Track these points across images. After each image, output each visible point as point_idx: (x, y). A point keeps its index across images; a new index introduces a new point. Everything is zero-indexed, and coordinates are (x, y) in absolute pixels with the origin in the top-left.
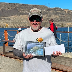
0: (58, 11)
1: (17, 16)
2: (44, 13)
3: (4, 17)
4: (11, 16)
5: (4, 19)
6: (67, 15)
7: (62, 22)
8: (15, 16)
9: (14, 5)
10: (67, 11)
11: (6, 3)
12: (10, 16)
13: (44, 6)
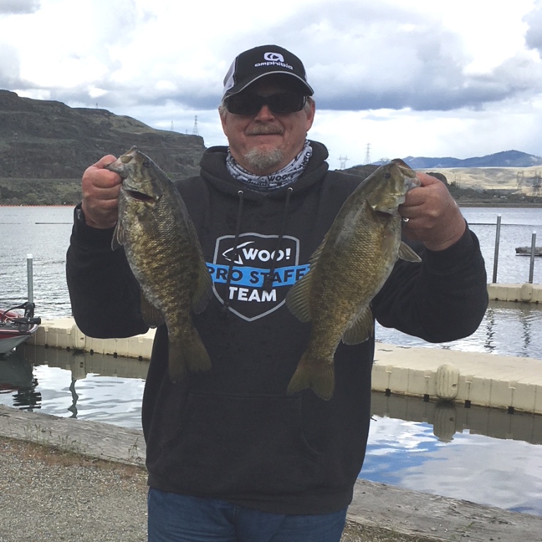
7: (30, 177)
10: (57, 113)
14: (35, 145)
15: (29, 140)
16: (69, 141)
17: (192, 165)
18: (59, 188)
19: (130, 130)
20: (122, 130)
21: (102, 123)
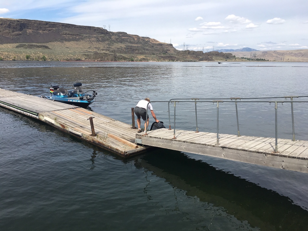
0: (123, 37)
1: (59, 43)
2: (102, 39)
3: (37, 44)
4: (50, 43)
5: (38, 47)
6: (137, 43)
7: (131, 54)
8: (55, 42)
9: (53, 25)
10: (137, 38)
11: (39, 21)
12: (47, 42)
13: (101, 29)
14: (132, 46)
15: (130, 45)
16: (140, 45)
17: (170, 51)
18: (138, 57)
19: (155, 42)
20: (153, 42)
21: (148, 41)
